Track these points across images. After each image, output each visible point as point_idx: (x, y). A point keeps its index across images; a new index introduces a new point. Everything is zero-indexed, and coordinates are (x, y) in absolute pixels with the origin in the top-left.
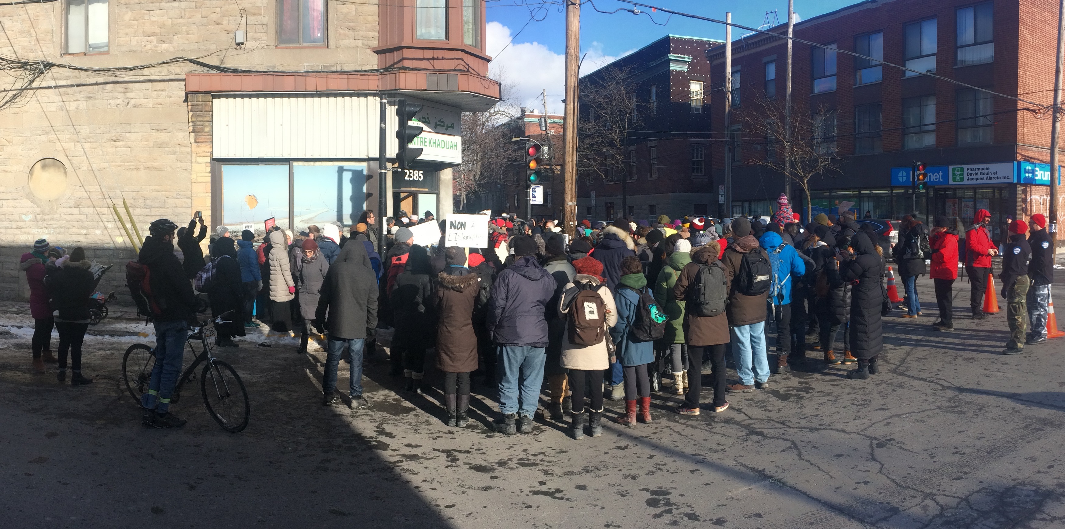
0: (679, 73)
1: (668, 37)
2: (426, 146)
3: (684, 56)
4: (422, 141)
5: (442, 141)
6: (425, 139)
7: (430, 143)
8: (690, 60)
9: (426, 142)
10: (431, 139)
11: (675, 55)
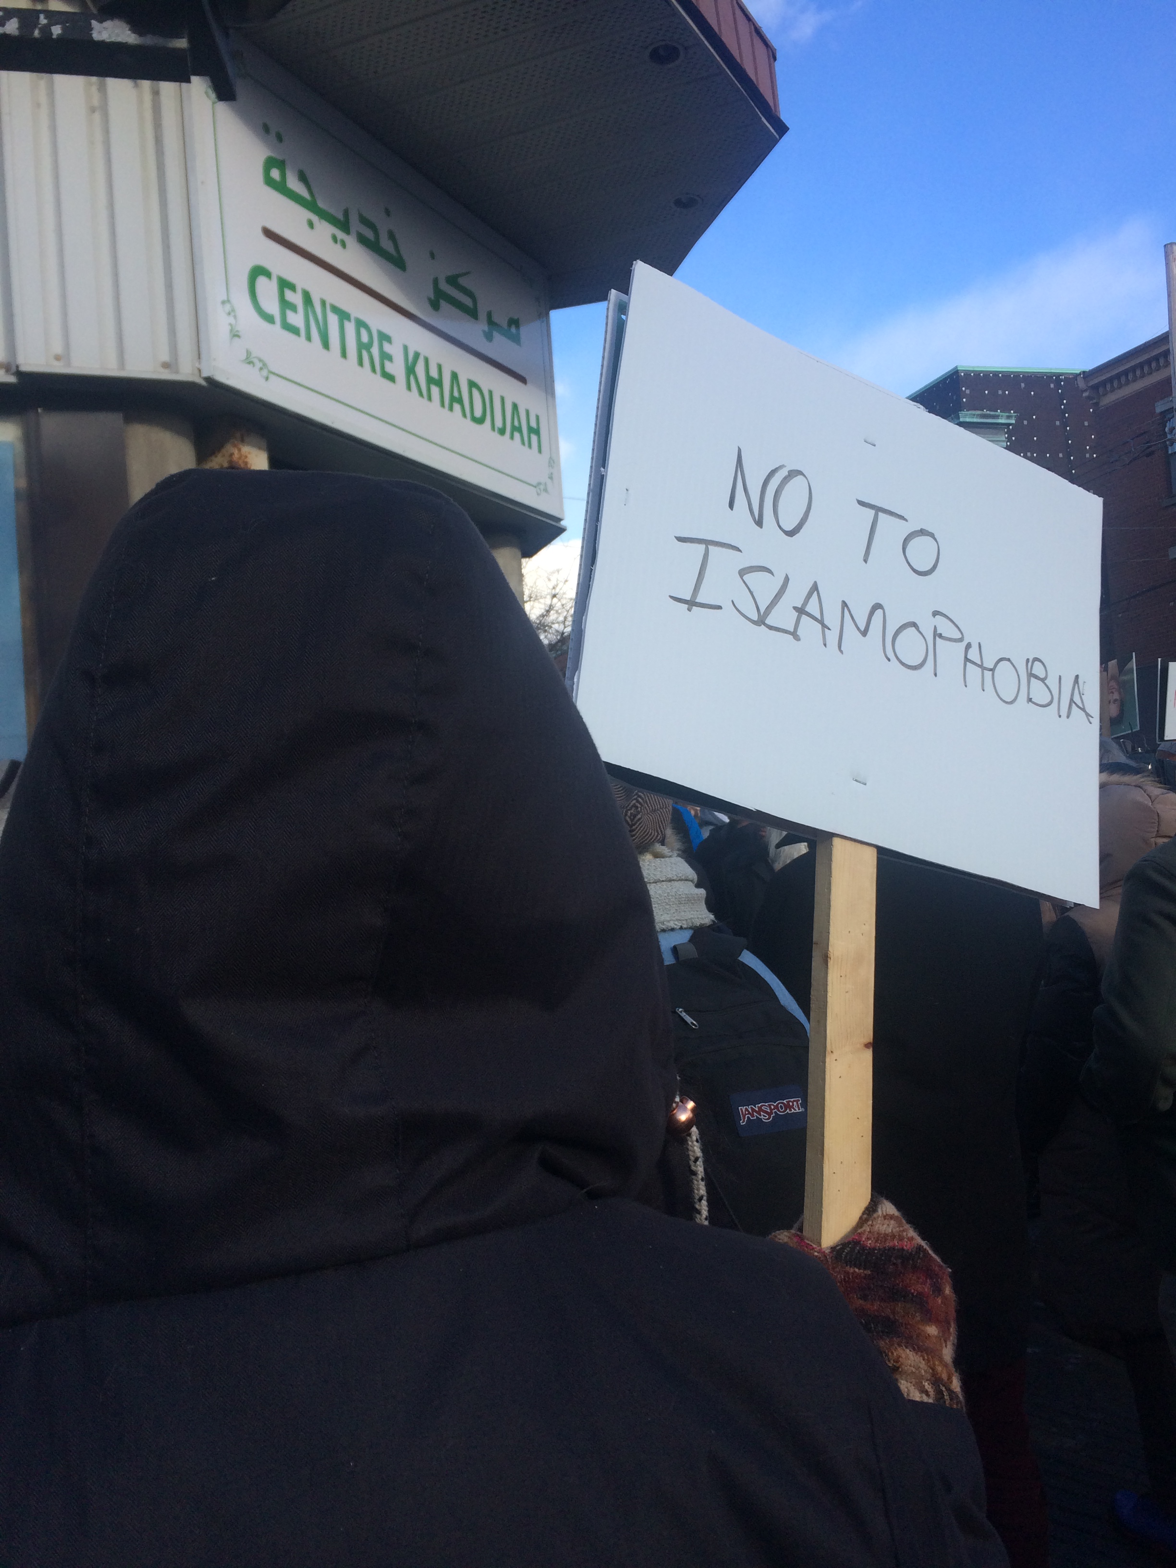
1: (956, 372)
2: (391, 378)
3: (997, 413)
4: (368, 347)
5: (472, 384)
6: (384, 338)
7: (410, 370)
8: (1013, 422)
9: (390, 358)
10: (417, 355)
11: (973, 412)
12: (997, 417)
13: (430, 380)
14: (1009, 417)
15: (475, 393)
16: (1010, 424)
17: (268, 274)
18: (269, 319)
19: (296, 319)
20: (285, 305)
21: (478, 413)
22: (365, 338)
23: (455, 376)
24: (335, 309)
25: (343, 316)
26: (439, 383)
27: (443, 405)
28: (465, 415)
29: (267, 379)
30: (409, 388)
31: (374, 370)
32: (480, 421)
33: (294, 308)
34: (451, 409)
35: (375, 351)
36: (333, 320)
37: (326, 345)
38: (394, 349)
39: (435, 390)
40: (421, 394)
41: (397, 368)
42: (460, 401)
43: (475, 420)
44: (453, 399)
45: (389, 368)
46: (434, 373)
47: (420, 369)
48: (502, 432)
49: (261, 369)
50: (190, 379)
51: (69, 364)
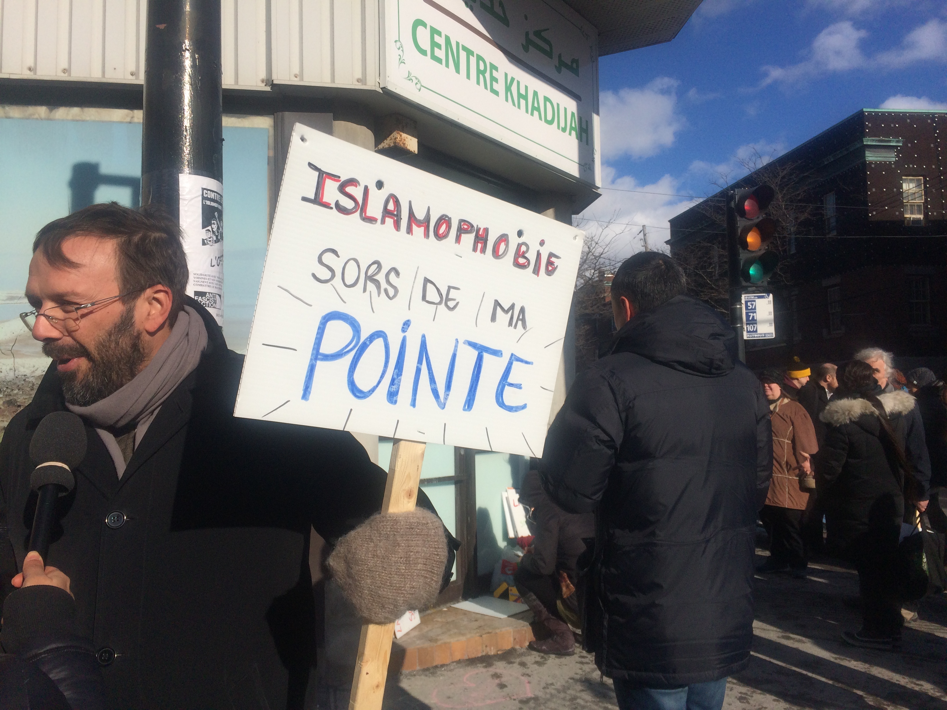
0: (881, 166)
1: (862, 113)
2: (496, 93)
3: (890, 139)
4: (484, 72)
5: (546, 99)
6: (494, 67)
7: (508, 89)
8: (901, 144)
9: (496, 81)
10: (513, 79)
11: (873, 138)
12: (890, 141)
13: (520, 95)
14: (897, 142)
15: (548, 104)
16: (899, 146)
17: (424, 25)
18: (423, 52)
19: (440, 53)
20: (434, 45)
21: (549, 118)
22: (482, 67)
23: (535, 93)
24: (465, 48)
25: (469, 53)
26: (525, 98)
27: (527, 111)
28: (540, 118)
29: (420, 90)
30: (507, 100)
31: (486, 88)
32: (550, 122)
33: (439, 47)
34: (532, 114)
35: (488, 75)
36: (463, 55)
37: (458, 71)
38: (499, 75)
39: (523, 102)
40: (514, 104)
41: (500, 87)
42: (538, 109)
43: (547, 121)
44: (534, 108)
45: (495, 86)
46: (523, 92)
47: (514, 88)
48: (564, 130)
49: (416, 84)
50: (373, 88)
51: (302, 79)
